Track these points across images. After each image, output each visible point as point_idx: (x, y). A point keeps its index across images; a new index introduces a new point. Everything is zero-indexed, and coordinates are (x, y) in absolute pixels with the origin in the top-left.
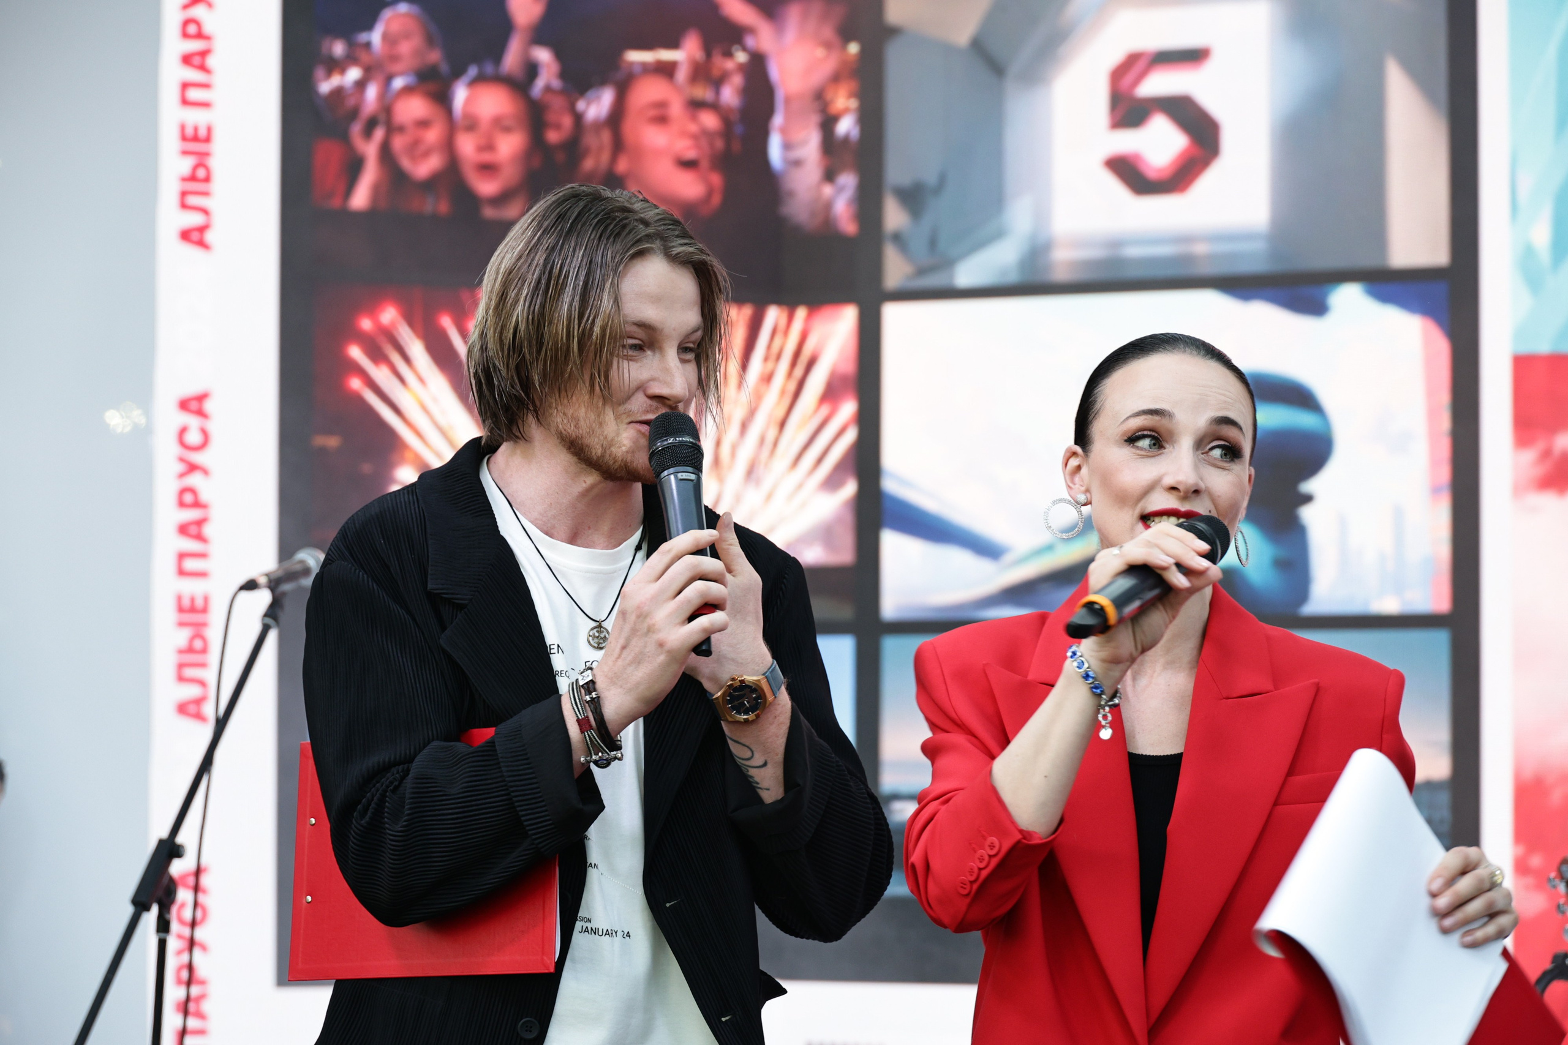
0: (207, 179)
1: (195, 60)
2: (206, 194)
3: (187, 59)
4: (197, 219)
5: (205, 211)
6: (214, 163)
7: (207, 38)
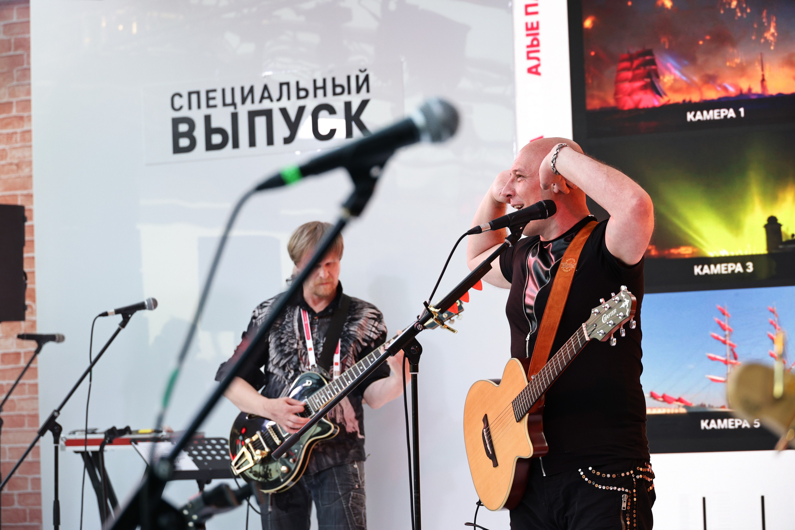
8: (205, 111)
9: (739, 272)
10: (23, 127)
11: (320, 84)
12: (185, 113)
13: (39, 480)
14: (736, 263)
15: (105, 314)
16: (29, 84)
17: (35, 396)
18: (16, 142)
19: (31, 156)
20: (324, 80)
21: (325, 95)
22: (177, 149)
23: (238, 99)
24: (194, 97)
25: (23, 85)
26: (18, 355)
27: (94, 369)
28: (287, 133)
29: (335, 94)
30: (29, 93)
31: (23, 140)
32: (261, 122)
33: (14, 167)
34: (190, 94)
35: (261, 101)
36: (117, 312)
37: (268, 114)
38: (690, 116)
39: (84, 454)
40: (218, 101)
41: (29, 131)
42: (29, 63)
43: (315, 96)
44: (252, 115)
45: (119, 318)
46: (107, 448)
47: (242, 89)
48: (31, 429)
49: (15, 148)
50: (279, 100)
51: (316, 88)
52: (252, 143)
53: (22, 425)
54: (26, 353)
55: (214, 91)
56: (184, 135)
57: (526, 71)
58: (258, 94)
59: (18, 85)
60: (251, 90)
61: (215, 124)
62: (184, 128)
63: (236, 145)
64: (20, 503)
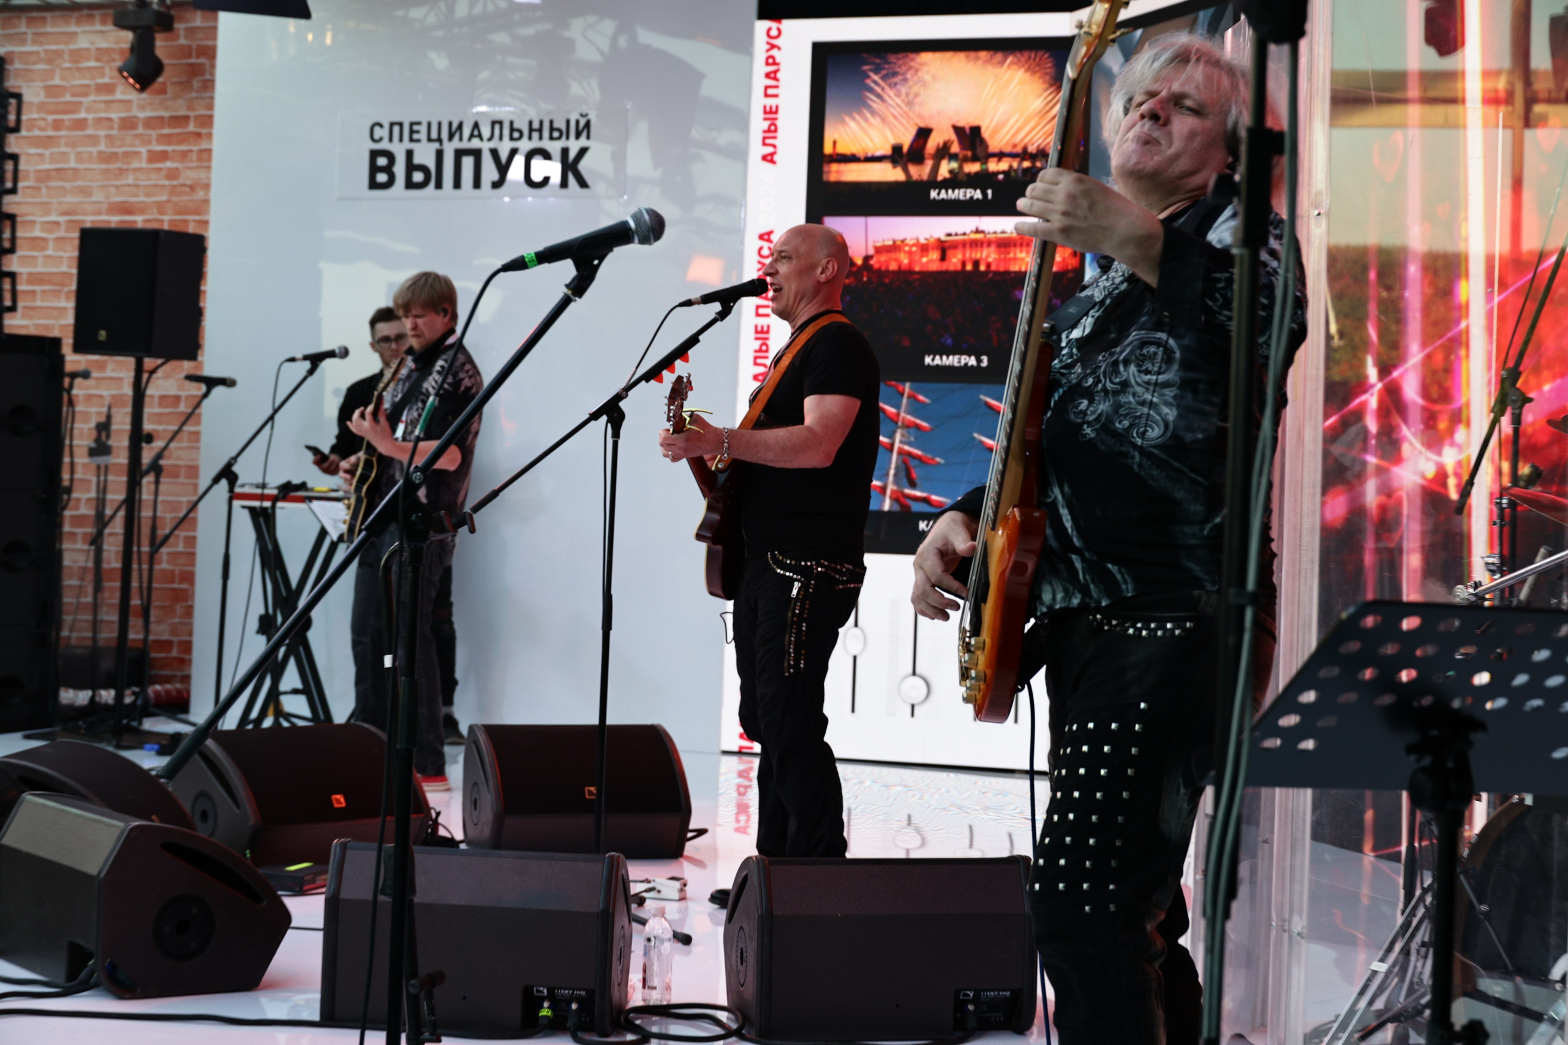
0: (776, 131)
1: (772, 76)
2: (775, 138)
3: (768, 75)
4: (770, 150)
5: (774, 146)
6: (778, 123)
7: (778, 64)
8: (407, 145)
9: (972, 366)
10: (200, 144)
11: (536, 125)
12: (384, 145)
13: (194, 538)
14: (970, 356)
15: (292, 360)
16: (212, 98)
17: (195, 445)
18: (192, 161)
19: (209, 178)
20: (541, 123)
21: (541, 138)
22: (374, 185)
23: (445, 135)
24: (396, 129)
25: (203, 98)
26: (177, 398)
27: (277, 417)
28: (495, 176)
29: (551, 138)
30: (211, 107)
31: (200, 159)
32: (468, 162)
33: (187, 189)
34: (392, 125)
35: (470, 139)
36: (306, 358)
37: (477, 154)
38: (933, 194)
39: (252, 510)
40: (423, 136)
41: (209, 151)
42: (213, 74)
43: (530, 138)
44: (459, 154)
45: (307, 365)
46: (279, 504)
47: (450, 124)
48: (187, 481)
49: (190, 168)
50: (491, 139)
51: (531, 130)
52: (457, 184)
53: (177, 476)
54: (187, 397)
55: (419, 123)
56: (382, 169)
57: (760, 158)
58: (466, 132)
59: (197, 98)
60: (460, 126)
61: (417, 160)
62: (382, 161)
63: (439, 185)
64: (169, 562)
